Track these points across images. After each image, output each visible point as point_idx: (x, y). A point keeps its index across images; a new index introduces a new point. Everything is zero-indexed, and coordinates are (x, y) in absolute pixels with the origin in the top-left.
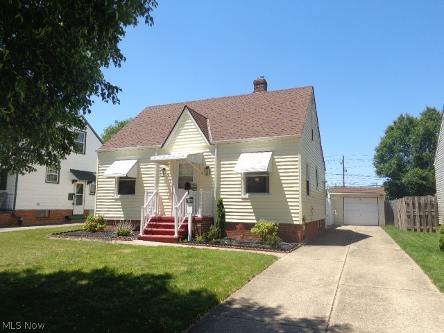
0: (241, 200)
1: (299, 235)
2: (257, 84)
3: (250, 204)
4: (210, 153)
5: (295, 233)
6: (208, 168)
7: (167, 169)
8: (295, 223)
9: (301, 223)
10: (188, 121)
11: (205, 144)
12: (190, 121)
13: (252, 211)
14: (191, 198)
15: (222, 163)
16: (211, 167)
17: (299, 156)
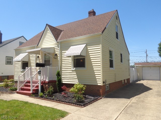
0: (71, 71)
1: (101, 92)
2: (90, 13)
3: (75, 73)
4: (57, 47)
5: (99, 91)
6: (56, 55)
7: (40, 56)
8: (99, 84)
9: (102, 85)
10: (48, 32)
11: (55, 43)
12: (49, 31)
13: (76, 77)
14: (40, 71)
15: (63, 52)
16: (58, 54)
17: (101, 45)
